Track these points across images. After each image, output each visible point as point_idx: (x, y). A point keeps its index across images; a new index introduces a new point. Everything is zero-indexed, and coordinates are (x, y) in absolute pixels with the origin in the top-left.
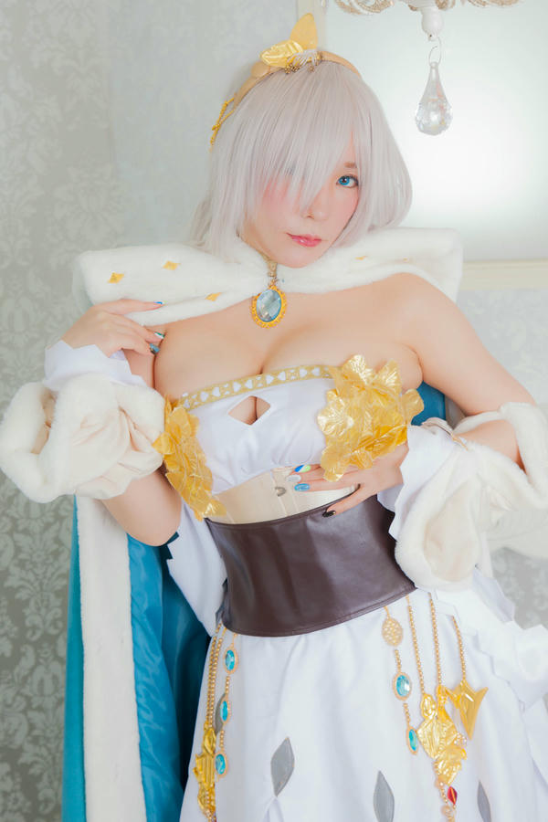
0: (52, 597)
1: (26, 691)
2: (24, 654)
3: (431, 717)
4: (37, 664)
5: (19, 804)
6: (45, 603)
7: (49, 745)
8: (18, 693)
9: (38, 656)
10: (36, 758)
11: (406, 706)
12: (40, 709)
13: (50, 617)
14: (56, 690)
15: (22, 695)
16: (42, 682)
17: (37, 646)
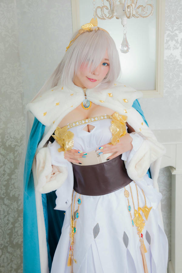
3: (137, 216)
11: (130, 214)
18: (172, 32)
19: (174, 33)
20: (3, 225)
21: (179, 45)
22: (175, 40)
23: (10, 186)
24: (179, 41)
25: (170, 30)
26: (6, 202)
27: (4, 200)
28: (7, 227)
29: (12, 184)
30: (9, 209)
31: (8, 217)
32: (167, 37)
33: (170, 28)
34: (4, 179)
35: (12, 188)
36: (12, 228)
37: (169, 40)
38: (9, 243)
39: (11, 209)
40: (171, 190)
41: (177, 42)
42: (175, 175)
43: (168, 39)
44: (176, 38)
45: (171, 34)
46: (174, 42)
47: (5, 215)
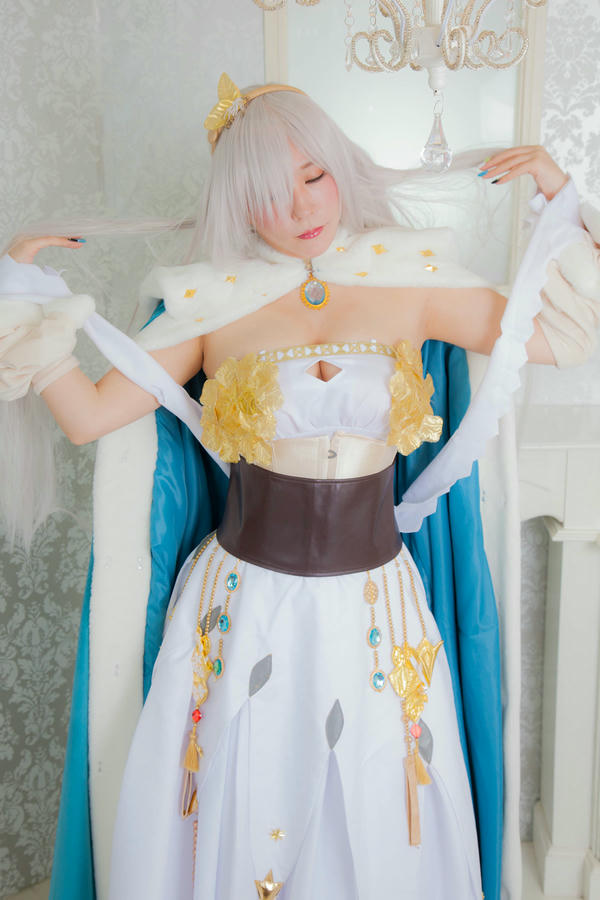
0: (41, 562)
1: (17, 642)
2: (16, 610)
3: (400, 665)
4: (27, 619)
5: (9, 737)
6: (35, 567)
7: (35, 688)
8: (10, 644)
9: (27, 612)
10: (24, 699)
11: (376, 654)
12: (28, 657)
13: (39, 579)
14: (42, 642)
15: (13, 645)
16: (30, 634)
17: (27, 603)
18: (565, 113)
19: (569, 117)
20: (38, 676)
21: (583, 152)
22: (573, 138)
23: (63, 562)
24: (585, 139)
25: (556, 107)
26: (50, 607)
27: (43, 604)
28: (51, 682)
29: (69, 555)
30: (58, 630)
31: (55, 653)
32: (549, 127)
33: (559, 102)
34: (45, 539)
35: (66, 566)
36: (64, 686)
37: (554, 137)
38: (52, 730)
39: (64, 629)
40: (545, 587)
41: (578, 142)
42: (559, 545)
43: (551, 132)
44: (576, 132)
45: (560, 117)
46: (569, 143)
47: (43, 646)
